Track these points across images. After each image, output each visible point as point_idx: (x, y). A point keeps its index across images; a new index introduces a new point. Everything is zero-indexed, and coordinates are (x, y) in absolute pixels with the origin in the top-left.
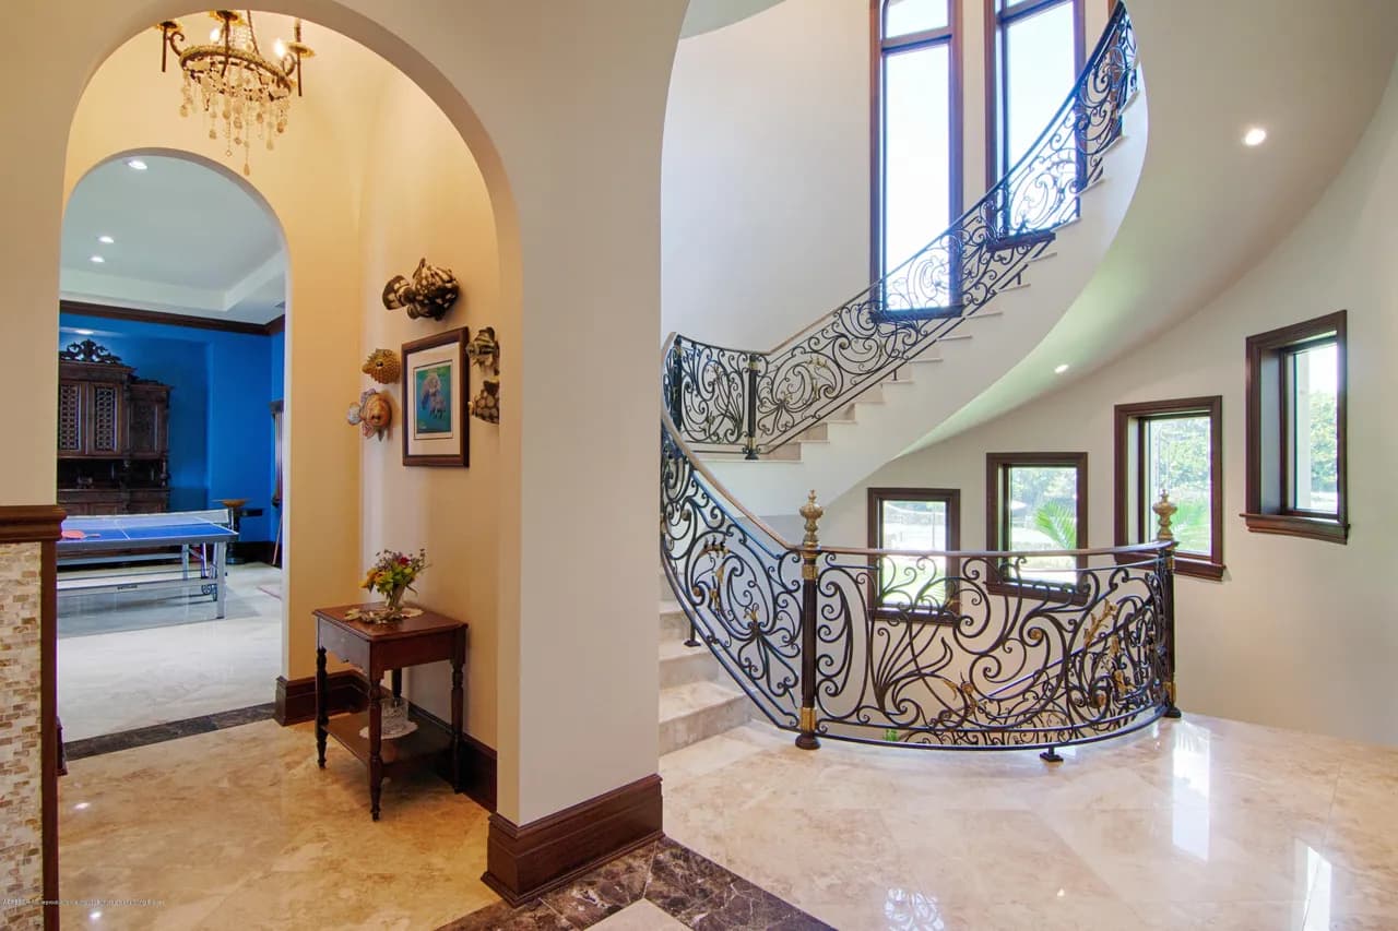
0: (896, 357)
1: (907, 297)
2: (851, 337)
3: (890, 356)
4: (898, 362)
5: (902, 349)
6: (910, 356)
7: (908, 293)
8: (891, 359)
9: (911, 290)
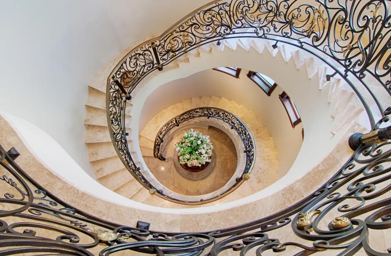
0: (220, 36)
1: (228, 12)
2: (200, 25)
3: (218, 34)
4: (220, 37)
5: (223, 33)
6: (226, 37)
7: (230, 11)
8: (218, 35)
9: (231, 10)
